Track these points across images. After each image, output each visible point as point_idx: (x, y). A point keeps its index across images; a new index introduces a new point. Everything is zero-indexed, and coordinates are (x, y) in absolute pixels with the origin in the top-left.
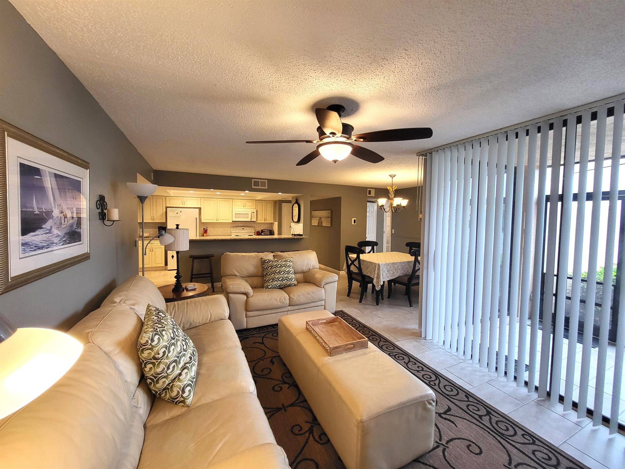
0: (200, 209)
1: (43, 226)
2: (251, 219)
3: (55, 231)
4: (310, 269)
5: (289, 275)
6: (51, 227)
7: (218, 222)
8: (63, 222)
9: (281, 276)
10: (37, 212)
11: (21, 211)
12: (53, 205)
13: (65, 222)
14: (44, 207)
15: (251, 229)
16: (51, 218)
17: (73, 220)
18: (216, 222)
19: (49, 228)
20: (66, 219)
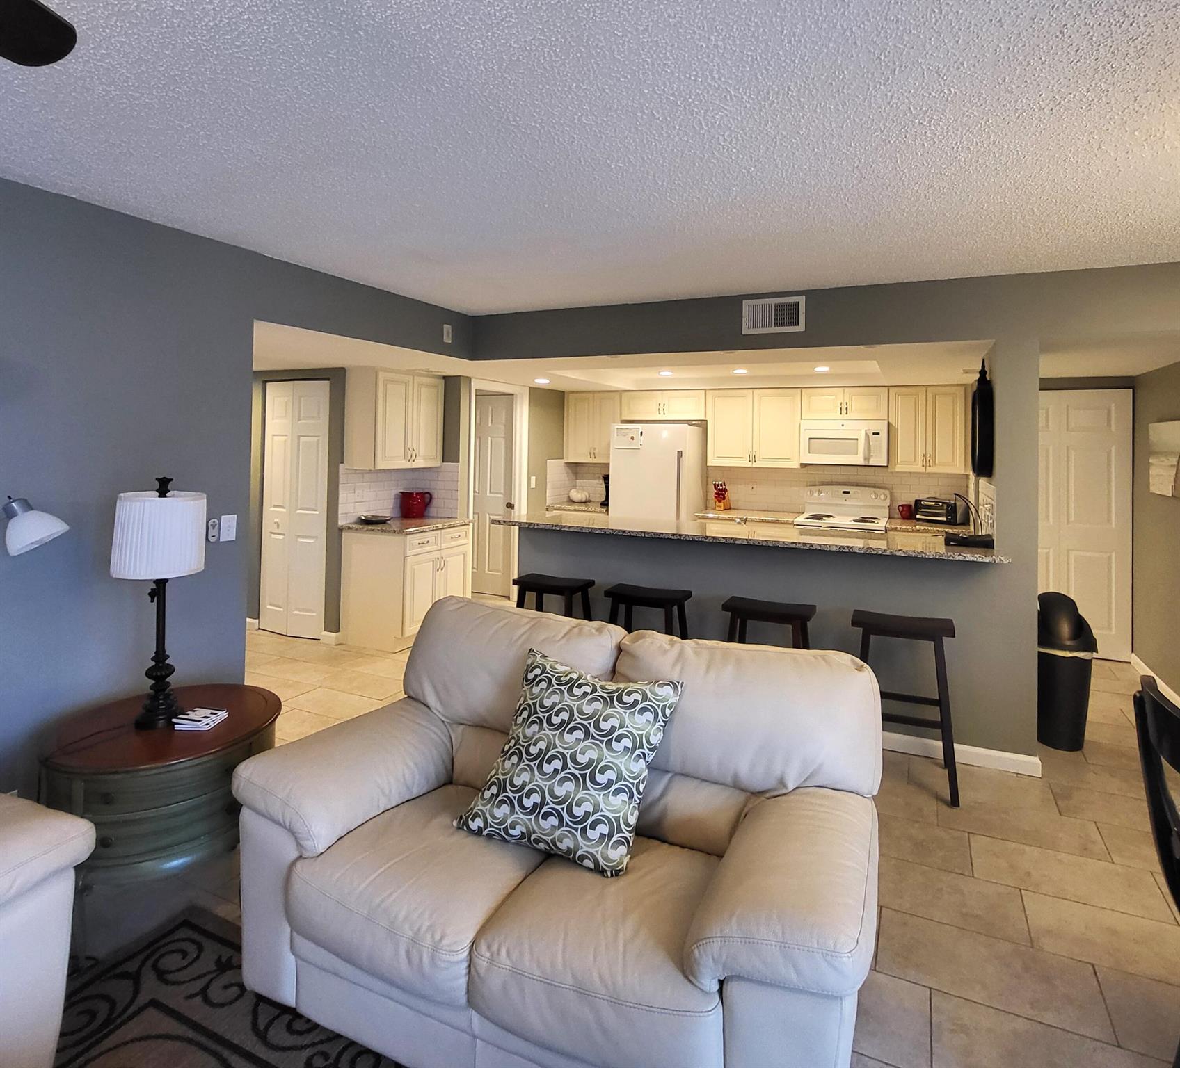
0: (702, 425)
2: (867, 459)
4: (782, 782)
5: (581, 794)
7: (755, 465)
9: (539, 780)
15: (876, 496)
18: (749, 465)
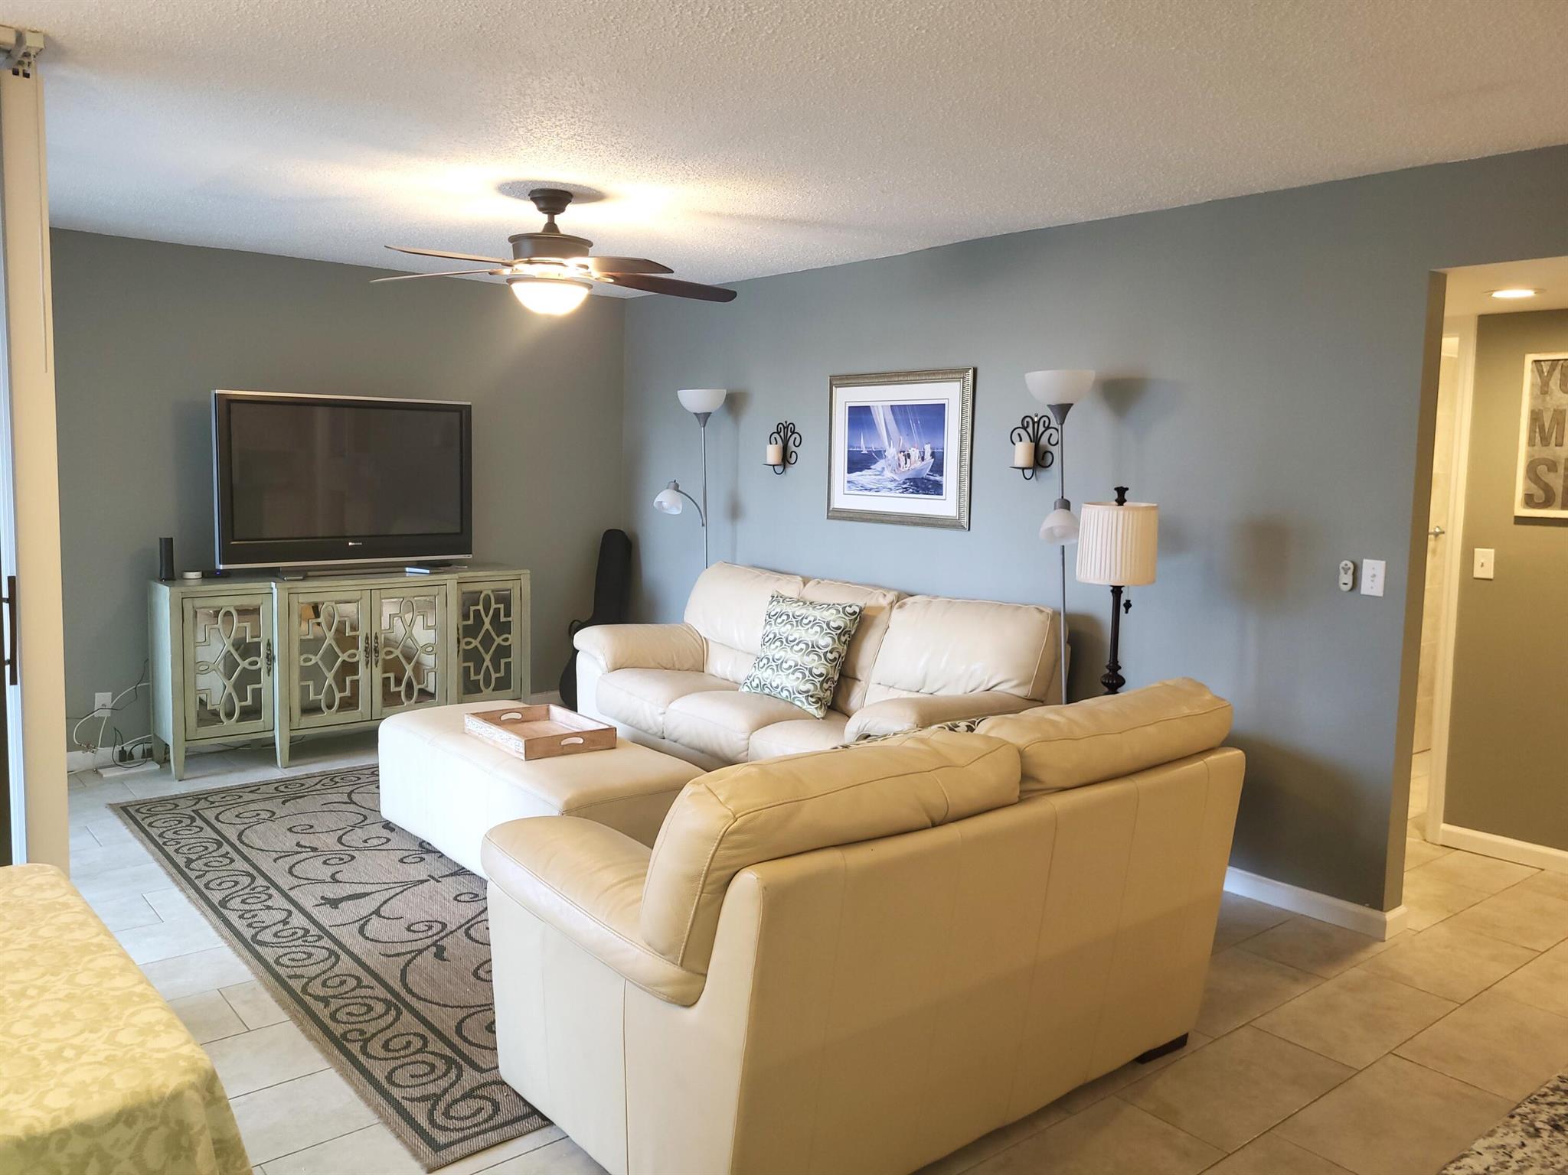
1: (872, 467)
3: (888, 474)
6: (883, 468)
8: (902, 464)
10: (865, 452)
11: (849, 451)
12: (887, 443)
13: (906, 463)
14: (874, 447)
16: (882, 458)
17: (924, 463)
19: (880, 469)
20: (908, 460)
